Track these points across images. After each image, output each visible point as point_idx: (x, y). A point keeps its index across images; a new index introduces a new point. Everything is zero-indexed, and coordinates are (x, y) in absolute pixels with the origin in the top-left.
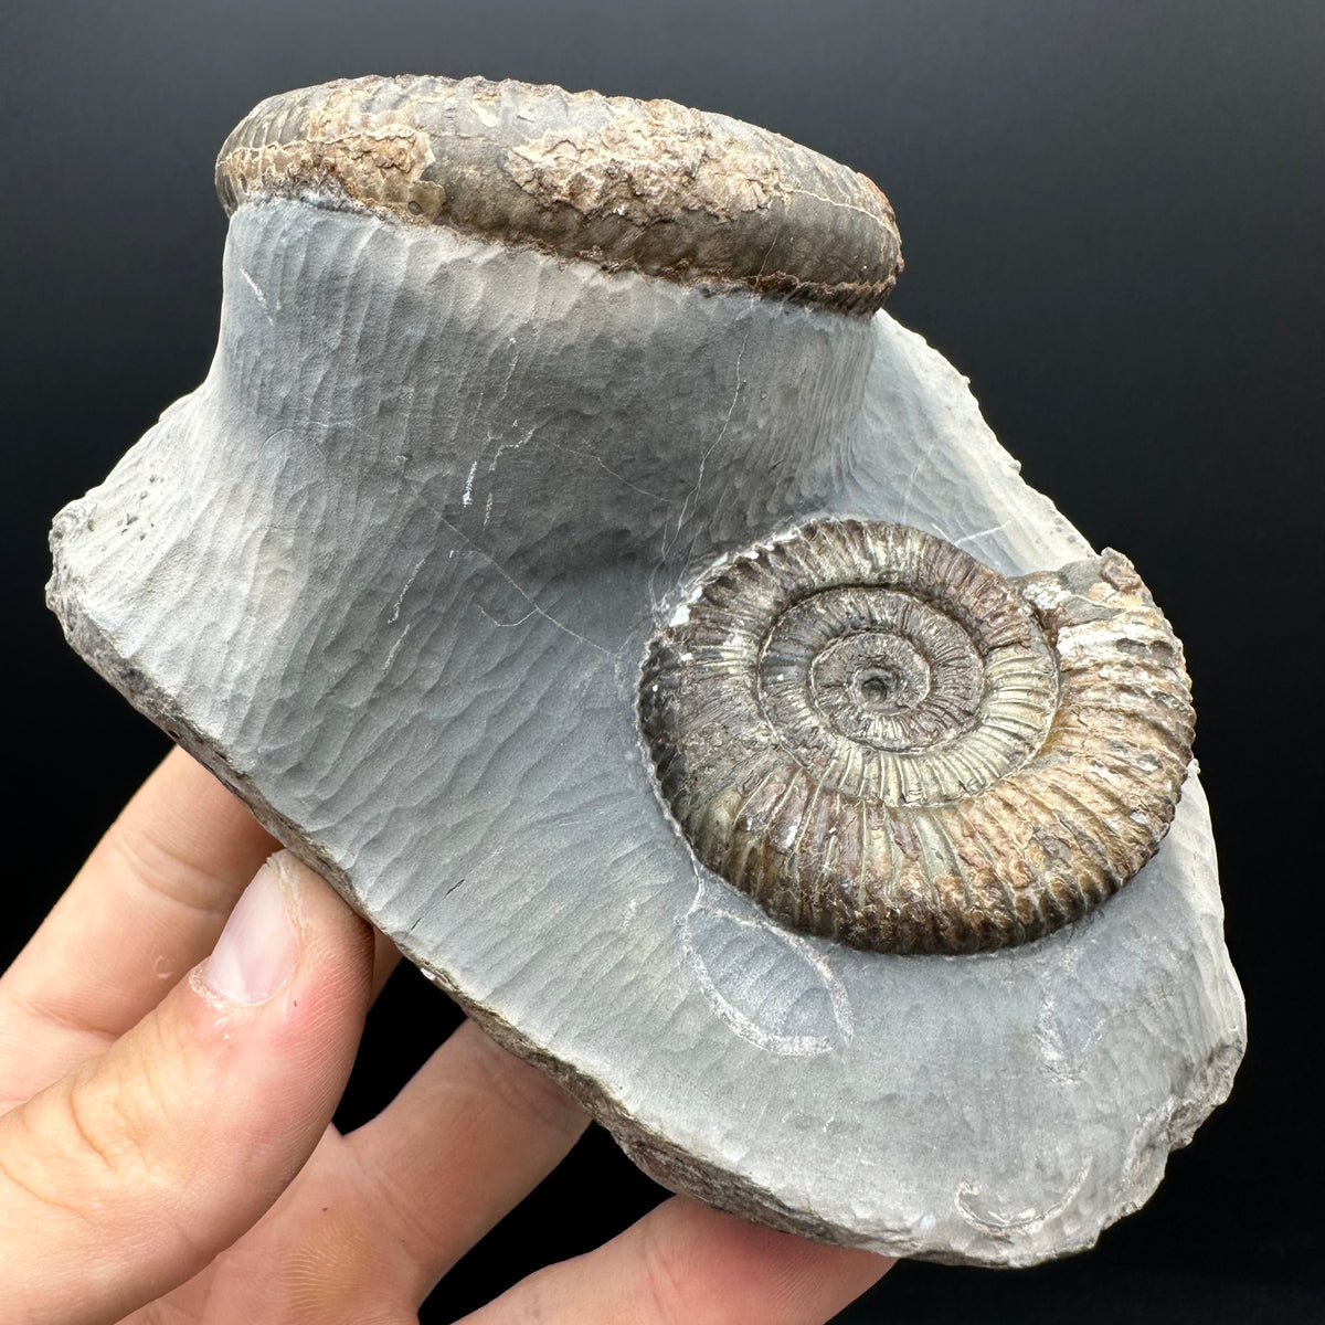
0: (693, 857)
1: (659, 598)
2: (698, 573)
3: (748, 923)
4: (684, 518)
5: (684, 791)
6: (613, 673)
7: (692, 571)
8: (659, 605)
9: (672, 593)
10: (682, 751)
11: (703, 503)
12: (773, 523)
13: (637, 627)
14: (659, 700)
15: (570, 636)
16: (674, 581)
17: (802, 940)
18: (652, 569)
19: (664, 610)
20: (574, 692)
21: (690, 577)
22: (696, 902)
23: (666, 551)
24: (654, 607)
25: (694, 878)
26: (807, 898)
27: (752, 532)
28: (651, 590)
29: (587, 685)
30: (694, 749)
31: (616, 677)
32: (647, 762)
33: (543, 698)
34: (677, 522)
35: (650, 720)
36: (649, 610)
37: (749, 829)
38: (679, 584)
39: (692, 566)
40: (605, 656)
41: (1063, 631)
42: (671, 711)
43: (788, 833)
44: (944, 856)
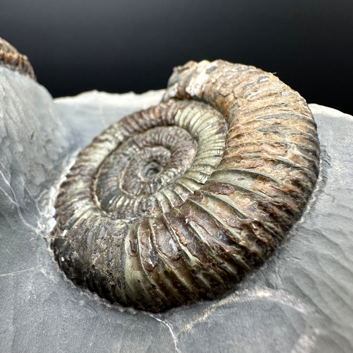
0: (152, 315)
1: (36, 226)
2: (47, 204)
3: (206, 315)
4: (7, 179)
5: (113, 286)
6: (43, 275)
7: (43, 204)
8: (39, 228)
9: (41, 219)
10: (95, 269)
11: (9, 166)
12: (61, 163)
13: (38, 246)
14: (68, 261)
15: (4, 277)
16: (37, 214)
17: (237, 292)
18: (17, 214)
19: (44, 228)
20: (30, 300)
21: (44, 207)
22: (173, 335)
23: (14, 200)
24: (37, 231)
25: (161, 324)
26: (214, 265)
27: (54, 172)
28: (28, 225)
29: (33, 292)
30: (98, 262)
31: (46, 275)
32: (92, 297)
33: (14, 319)
34: (5, 183)
35: (73, 275)
36: (36, 234)
37: (153, 266)
38: (41, 214)
39: (40, 202)
40: (32, 271)
41: (188, 90)
42: (76, 260)
43: (171, 246)
44: (242, 177)
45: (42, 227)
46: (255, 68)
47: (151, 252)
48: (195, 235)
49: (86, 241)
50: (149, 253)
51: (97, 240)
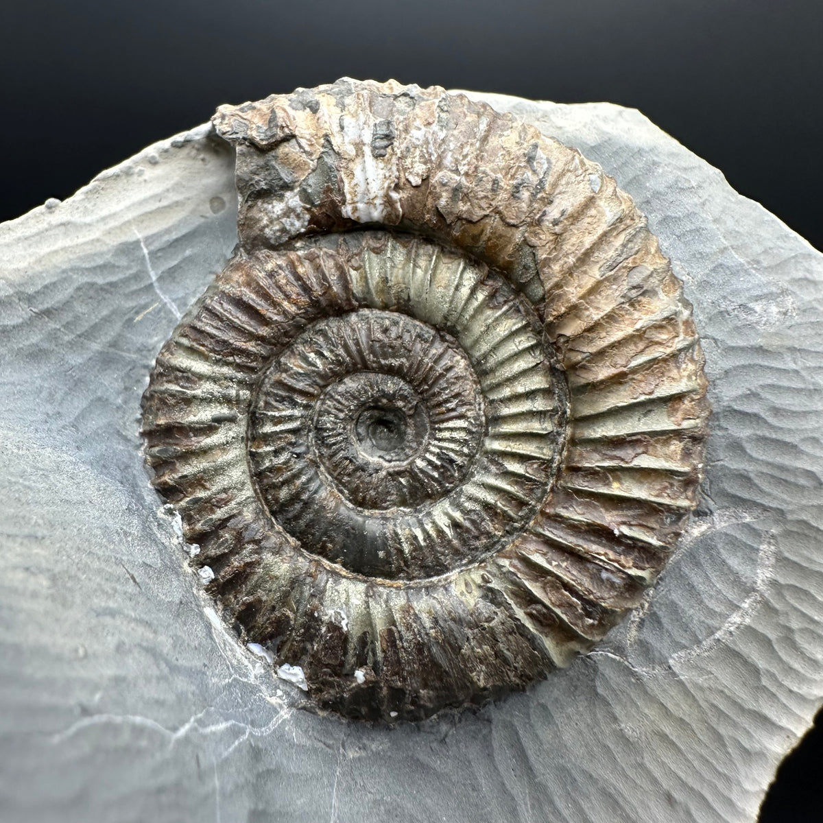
43: (608, 580)
44: (649, 408)
45: (280, 697)
46: (439, 88)
47: (582, 609)
48: (640, 544)
49: (435, 664)
50: (580, 611)
51: (463, 651)
